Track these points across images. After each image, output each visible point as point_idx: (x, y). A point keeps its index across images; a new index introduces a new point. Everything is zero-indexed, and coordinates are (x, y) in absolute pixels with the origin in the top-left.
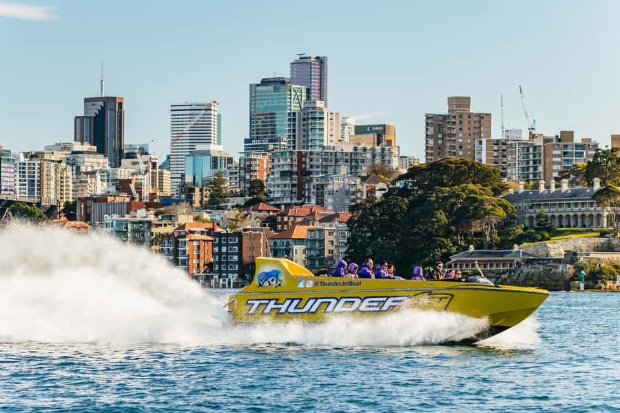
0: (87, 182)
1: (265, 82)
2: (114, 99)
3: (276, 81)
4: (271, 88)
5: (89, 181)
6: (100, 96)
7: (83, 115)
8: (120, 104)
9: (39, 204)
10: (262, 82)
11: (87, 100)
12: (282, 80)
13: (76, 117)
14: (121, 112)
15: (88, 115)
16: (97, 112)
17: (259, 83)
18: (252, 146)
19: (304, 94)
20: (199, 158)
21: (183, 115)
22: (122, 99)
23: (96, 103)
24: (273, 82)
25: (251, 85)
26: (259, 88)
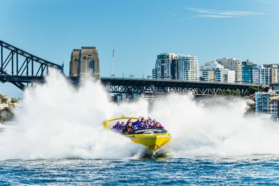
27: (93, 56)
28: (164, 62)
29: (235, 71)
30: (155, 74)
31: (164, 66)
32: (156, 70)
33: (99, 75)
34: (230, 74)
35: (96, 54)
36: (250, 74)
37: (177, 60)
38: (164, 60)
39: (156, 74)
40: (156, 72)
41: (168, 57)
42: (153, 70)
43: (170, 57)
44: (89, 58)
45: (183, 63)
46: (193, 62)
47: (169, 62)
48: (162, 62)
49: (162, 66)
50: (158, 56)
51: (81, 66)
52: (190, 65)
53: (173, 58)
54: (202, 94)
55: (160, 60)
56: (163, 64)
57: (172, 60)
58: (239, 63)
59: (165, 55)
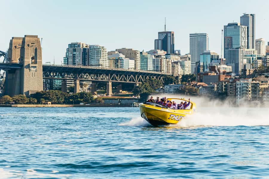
0: (175, 66)
1: (230, 25)
2: (170, 32)
3: (234, 24)
4: (233, 27)
5: (176, 66)
6: (164, 31)
7: (158, 39)
8: (173, 34)
9: (172, 76)
10: (228, 25)
11: (159, 33)
12: (236, 24)
13: (155, 40)
14: (173, 38)
15: (160, 39)
16: (164, 38)
17: (227, 25)
18: (229, 51)
19: (246, 29)
20: (205, 55)
21: (195, 38)
22: (173, 32)
23: (163, 34)
24: (233, 24)
25: (224, 26)
26: (228, 27)
27: (35, 44)
28: (76, 51)
29: (134, 61)
30: (66, 62)
31: (74, 54)
32: (68, 58)
33: (41, 62)
34: (130, 63)
35: (38, 42)
36: (146, 64)
37: (88, 49)
38: (76, 49)
39: (68, 62)
40: (68, 60)
41: (79, 46)
42: (64, 58)
43: (81, 46)
44: (33, 46)
45: (95, 52)
46: (104, 51)
47: (81, 51)
48: (73, 51)
49: (73, 54)
50: (69, 45)
51: (25, 53)
52: (102, 54)
53: (84, 47)
54: (126, 81)
55: (71, 49)
56: (75, 53)
57: (84, 49)
58: (138, 53)
59: (76, 44)
